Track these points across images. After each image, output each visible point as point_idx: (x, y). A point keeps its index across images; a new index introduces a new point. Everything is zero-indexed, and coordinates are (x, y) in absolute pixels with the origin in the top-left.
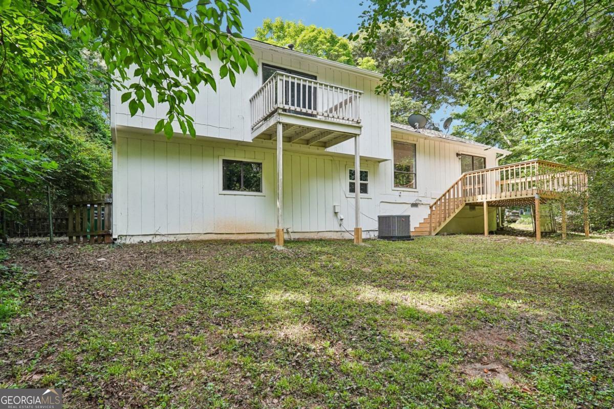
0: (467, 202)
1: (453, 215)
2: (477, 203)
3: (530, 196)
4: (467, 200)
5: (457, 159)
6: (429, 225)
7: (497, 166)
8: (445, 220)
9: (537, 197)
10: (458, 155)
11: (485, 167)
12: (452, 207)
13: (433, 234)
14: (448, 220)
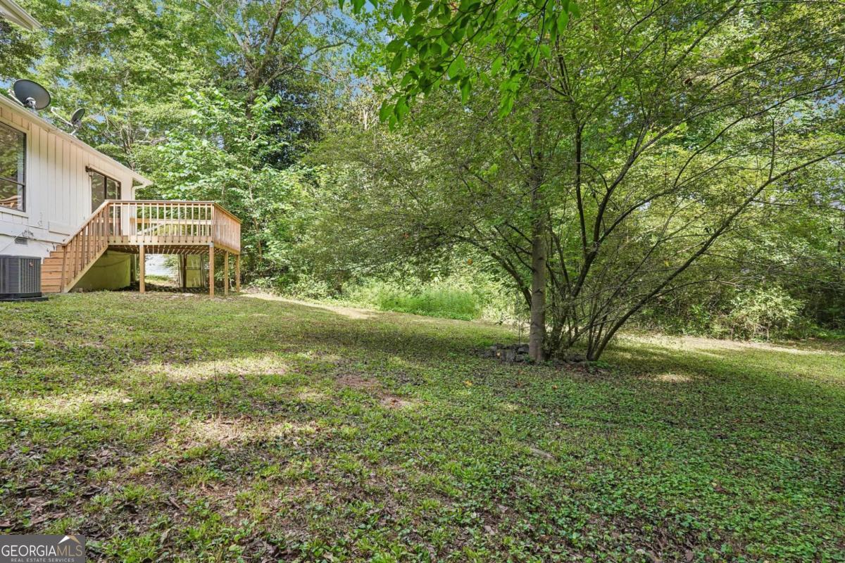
0: (112, 243)
1: (93, 262)
2: (128, 246)
3: (203, 243)
4: (112, 239)
5: (86, 175)
6: (60, 276)
7: (134, 199)
8: (83, 267)
9: (211, 245)
10: (88, 169)
11: (119, 197)
12: (91, 249)
13: (66, 290)
14: (87, 269)
